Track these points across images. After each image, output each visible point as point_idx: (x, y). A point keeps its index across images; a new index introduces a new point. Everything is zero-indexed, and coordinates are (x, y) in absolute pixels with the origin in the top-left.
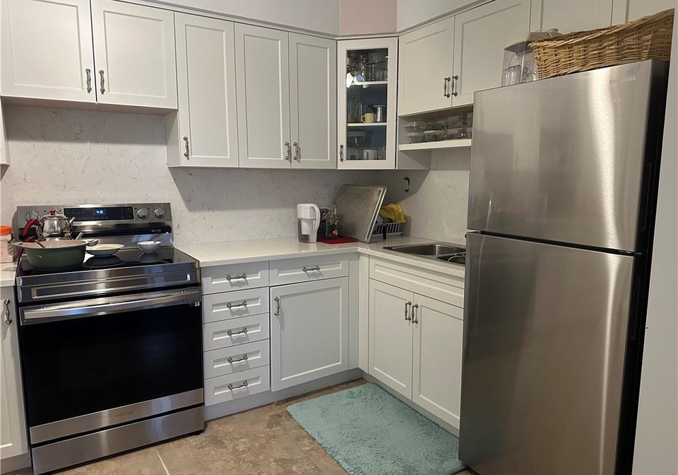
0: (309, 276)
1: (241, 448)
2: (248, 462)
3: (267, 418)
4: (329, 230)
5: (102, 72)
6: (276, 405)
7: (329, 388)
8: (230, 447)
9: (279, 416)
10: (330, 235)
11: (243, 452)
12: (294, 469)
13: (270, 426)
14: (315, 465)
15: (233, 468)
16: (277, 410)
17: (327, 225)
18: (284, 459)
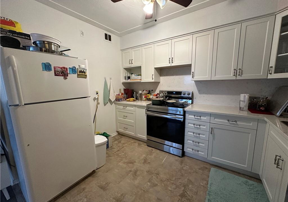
0: (230, 124)
1: (184, 168)
2: (181, 173)
3: (202, 166)
4: (258, 107)
5: (173, 58)
6: (210, 165)
7: (239, 173)
8: (182, 166)
9: (207, 168)
10: (259, 109)
11: (184, 170)
12: (190, 186)
13: (199, 169)
14: (197, 191)
15: (176, 171)
16: (208, 166)
17: (258, 105)
18: (191, 181)
